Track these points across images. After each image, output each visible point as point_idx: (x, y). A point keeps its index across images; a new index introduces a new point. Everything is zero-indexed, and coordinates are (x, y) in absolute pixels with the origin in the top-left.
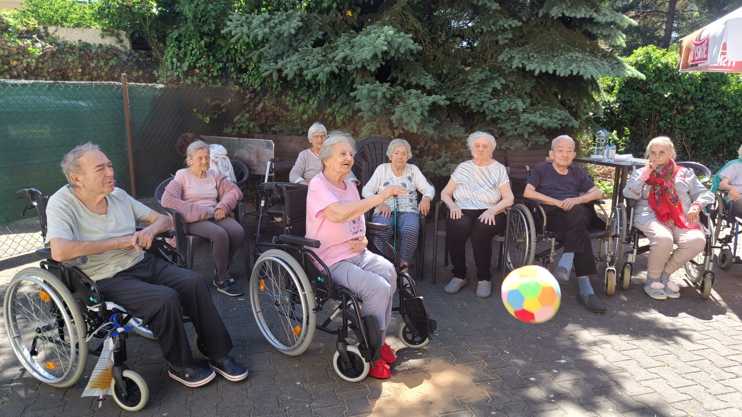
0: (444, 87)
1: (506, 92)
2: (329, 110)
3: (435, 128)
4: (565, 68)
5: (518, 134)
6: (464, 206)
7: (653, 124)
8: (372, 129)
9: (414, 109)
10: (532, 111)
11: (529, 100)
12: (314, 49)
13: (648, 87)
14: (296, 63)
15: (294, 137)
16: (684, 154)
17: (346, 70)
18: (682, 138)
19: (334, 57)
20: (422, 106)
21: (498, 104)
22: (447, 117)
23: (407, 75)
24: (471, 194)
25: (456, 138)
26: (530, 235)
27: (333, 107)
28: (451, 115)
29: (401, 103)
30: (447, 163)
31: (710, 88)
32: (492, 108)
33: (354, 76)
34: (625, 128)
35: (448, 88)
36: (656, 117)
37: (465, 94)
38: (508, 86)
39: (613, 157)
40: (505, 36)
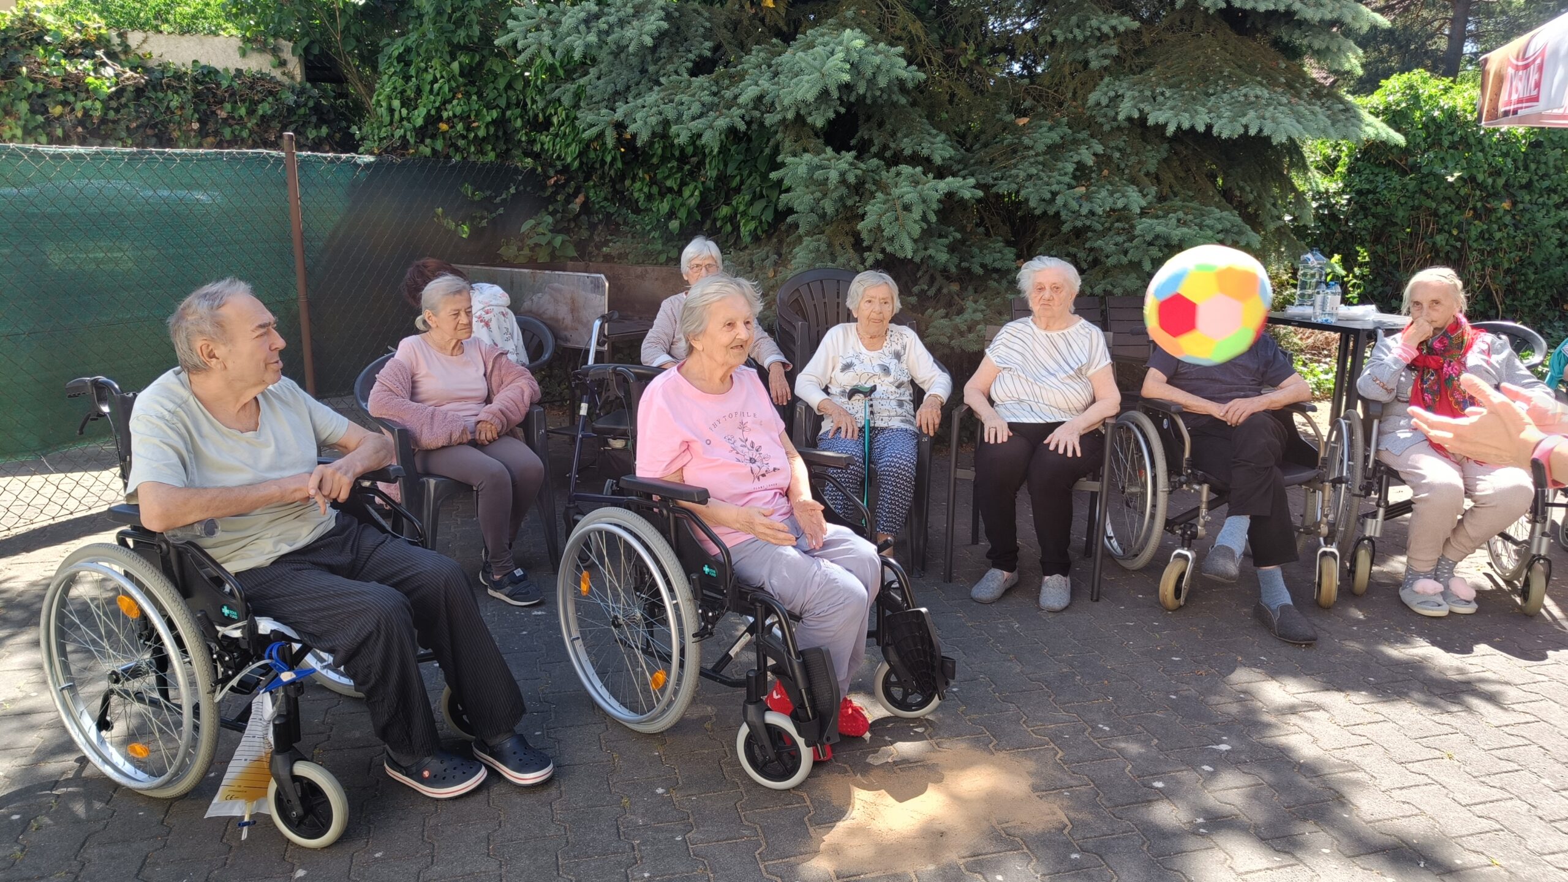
0: (972, 161)
1: (1105, 172)
2: (725, 210)
3: (952, 249)
4: (1232, 120)
5: (1130, 262)
6: (1014, 415)
7: (1422, 239)
8: (818, 250)
9: (907, 208)
10: (1160, 213)
11: (1153, 190)
12: (694, 79)
13: (1411, 160)
14: (655, 109)
15: (650, 268)
16: (1488, 305)
17: (762, 124)
18: (1483, 269)
19: (736, 97)
20: (924, 201)
21: (1088, 197)
22: (978, 225)
23: (893, 134)
24: (1028, 390)
25: (996, 270)
26: (1154, 478)
27: (734, 203)
28: (987, 221)
29: (879, 195)
30: (978, 323)
31: (1545, 163)
32: (1074, 205)
33: (779, 136)
34: (1358, 248)
35: (980, 162)
36: (1428, 226)
37: (1017, 176)
38: (1110, 158)
39: (1334, 311)
40: (1104, 51)
